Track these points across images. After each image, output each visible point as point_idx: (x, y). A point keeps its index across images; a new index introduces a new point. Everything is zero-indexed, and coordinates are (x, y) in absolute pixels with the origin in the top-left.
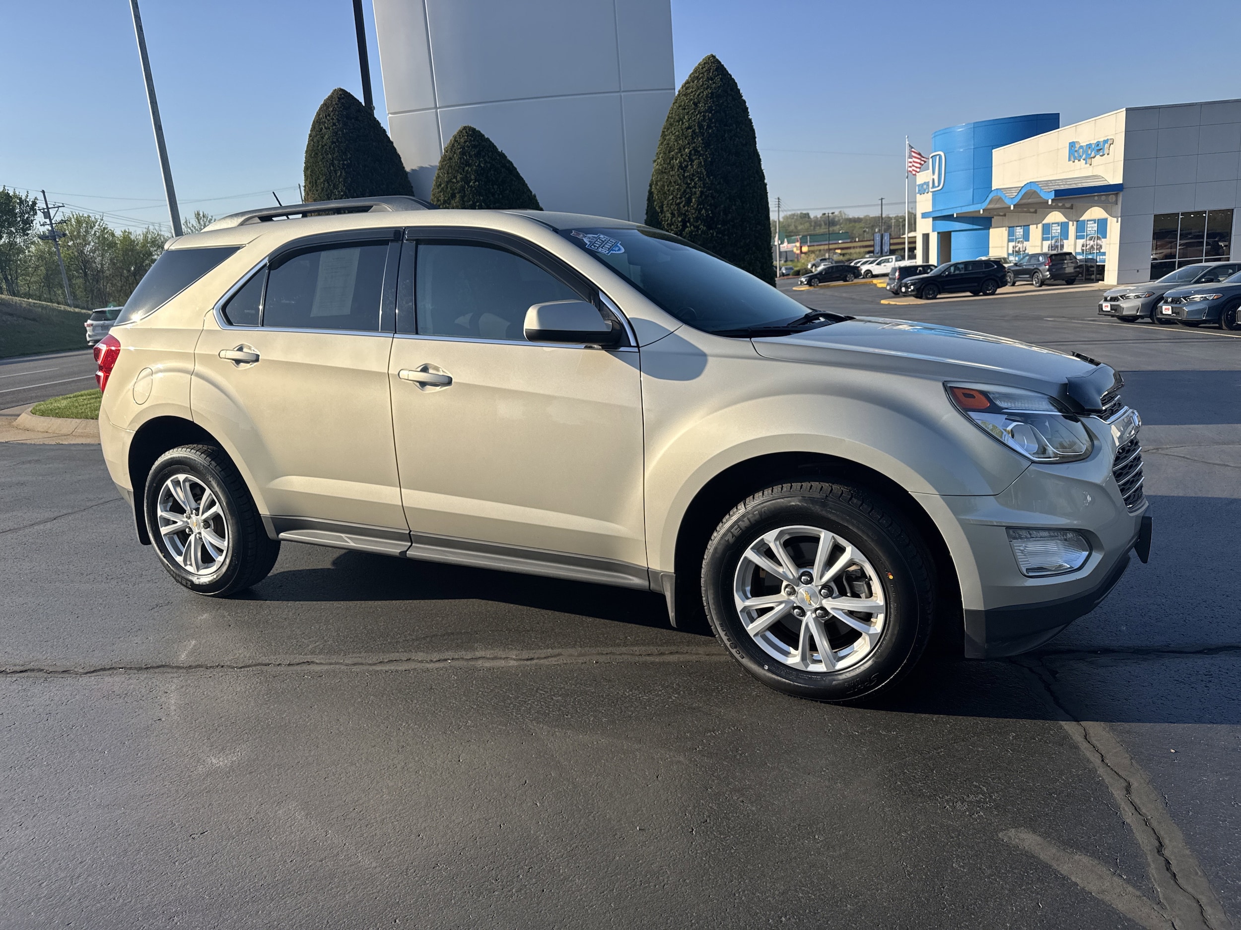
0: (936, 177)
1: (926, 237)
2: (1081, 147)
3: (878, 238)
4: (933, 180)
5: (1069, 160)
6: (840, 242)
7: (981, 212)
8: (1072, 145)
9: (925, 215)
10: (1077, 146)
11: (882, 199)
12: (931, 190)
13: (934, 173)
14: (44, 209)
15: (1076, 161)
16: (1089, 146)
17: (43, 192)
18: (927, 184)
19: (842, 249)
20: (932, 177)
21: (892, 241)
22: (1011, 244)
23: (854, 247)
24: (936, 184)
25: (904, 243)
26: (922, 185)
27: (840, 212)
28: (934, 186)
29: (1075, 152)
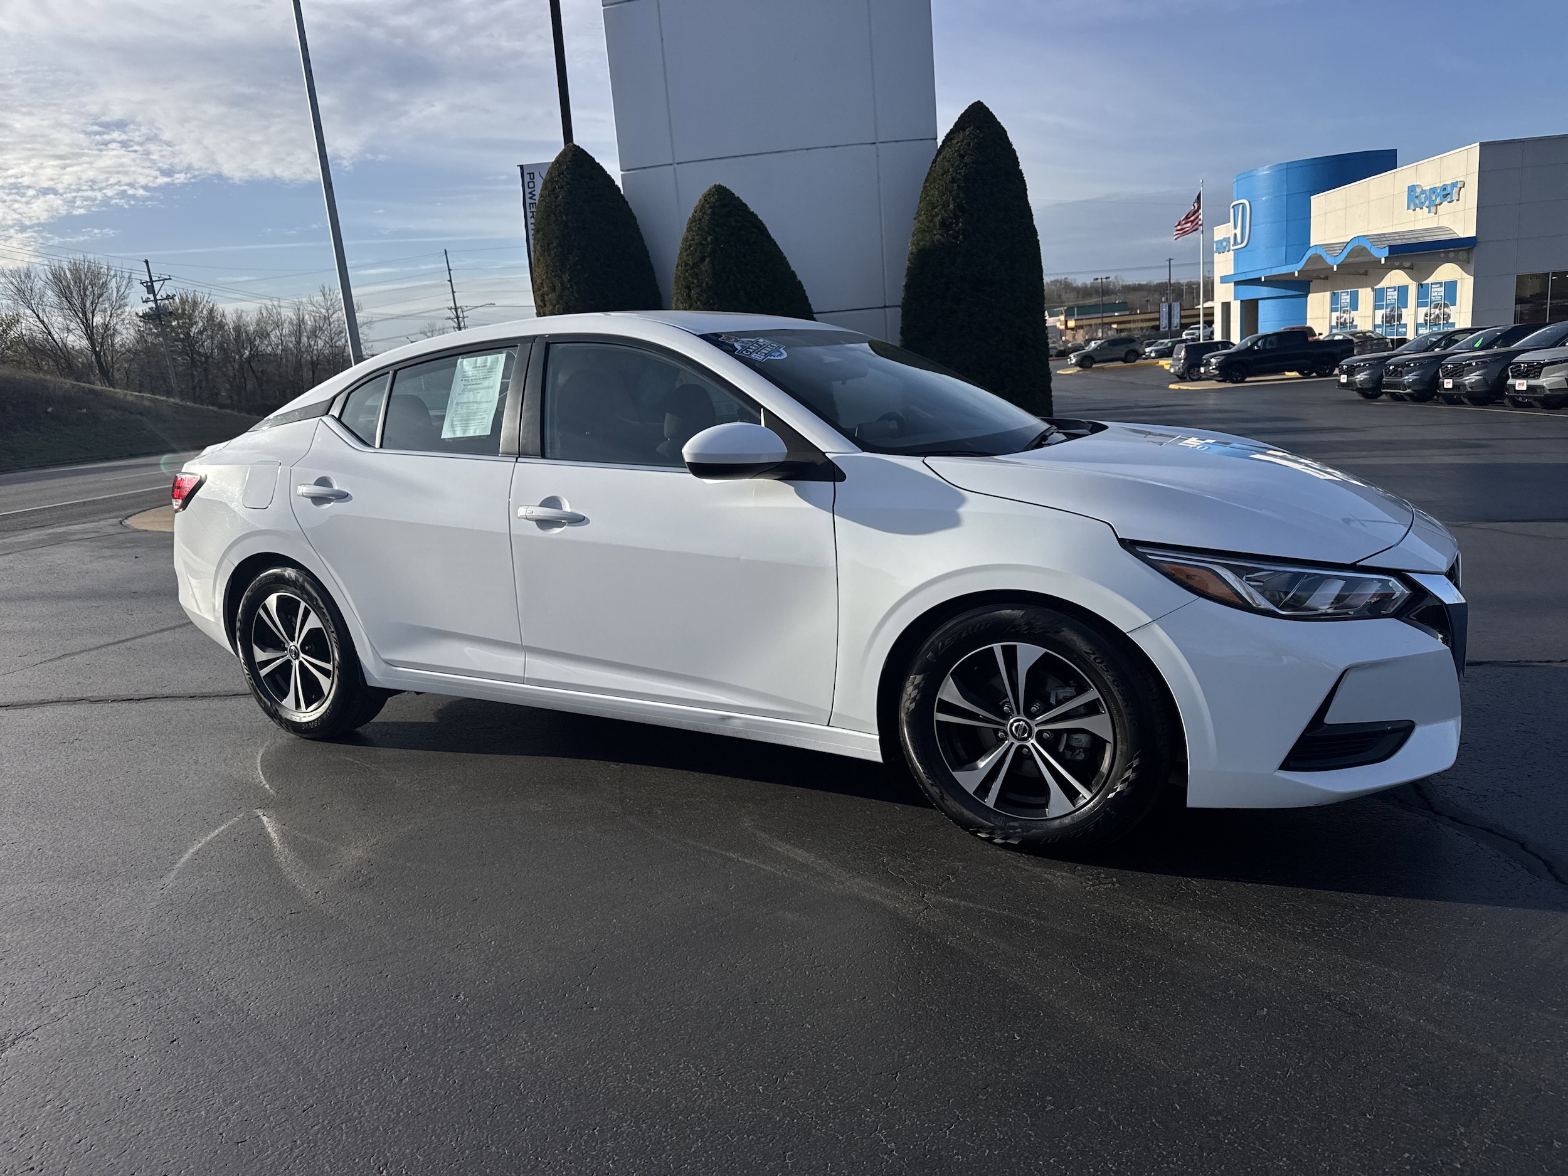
0: (1238, 231)
1: (1226, 307)
2: (1423, 192)
3: (1164, 309)
4: (1235, 235)
5: (1408, 209)
6: (1116, 314)
7: (1296, 275)
8: (1412, 189)
9: (1224, 280)
10: (1418, 190)
12: (1232, 248)
13: (1235, 227)
14: (147, 282)
15: (1418, 209)
16: (1433, 190)
17: (146, 262)
18: (1227, 240)
19: (1118, 323)
20: (1234, 231)
21: (1183, 313)
22: (1335, 315)
23: (1134, 321)
24: (1239, 240)
25: (1199, 316)
26: (1221, 242)
27: (1116, 277)
28: (1235, 243)
29: (1416, 198)
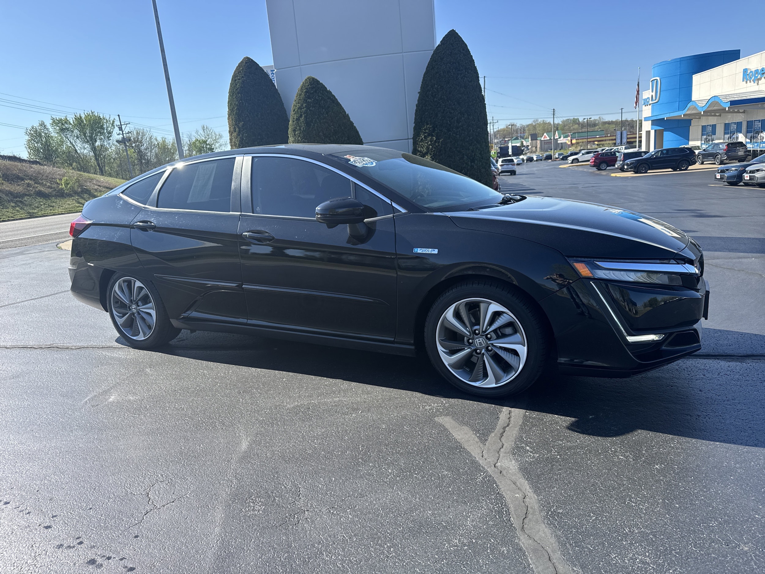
0: (654, 94)
1: (648, 133)
2: (750, 72)
3: (619, 134)
4: (652, 96)
5: (743, 81)
6: (597, 137)
7: (682, 116)
8: (745, 70)
9: (646, 119)
10: (748, 71)
11: (622, 109)
12: (651, 102)
13: (652, 92)
14: (119, 125)
15: (748, 82)
16: (757, 71)
17: (119, 116)
18: (648, 98)
19: (598, 141)
20: (651, 94)
21: (629, 136)
22: (704, 137)
23: (605, 140)
24: (654, 98)
25: (636, 138)
26: (646, 99)
27: (600, 117)
28: (652, 100)
29: (747, 75)
